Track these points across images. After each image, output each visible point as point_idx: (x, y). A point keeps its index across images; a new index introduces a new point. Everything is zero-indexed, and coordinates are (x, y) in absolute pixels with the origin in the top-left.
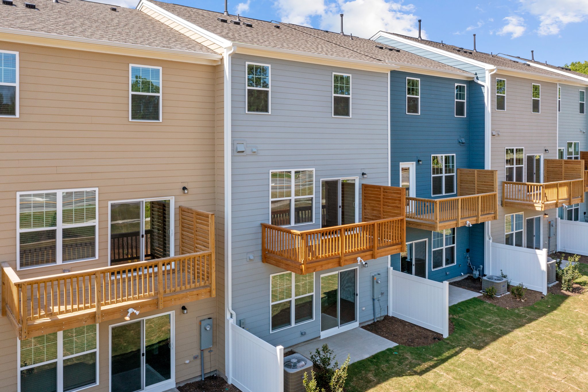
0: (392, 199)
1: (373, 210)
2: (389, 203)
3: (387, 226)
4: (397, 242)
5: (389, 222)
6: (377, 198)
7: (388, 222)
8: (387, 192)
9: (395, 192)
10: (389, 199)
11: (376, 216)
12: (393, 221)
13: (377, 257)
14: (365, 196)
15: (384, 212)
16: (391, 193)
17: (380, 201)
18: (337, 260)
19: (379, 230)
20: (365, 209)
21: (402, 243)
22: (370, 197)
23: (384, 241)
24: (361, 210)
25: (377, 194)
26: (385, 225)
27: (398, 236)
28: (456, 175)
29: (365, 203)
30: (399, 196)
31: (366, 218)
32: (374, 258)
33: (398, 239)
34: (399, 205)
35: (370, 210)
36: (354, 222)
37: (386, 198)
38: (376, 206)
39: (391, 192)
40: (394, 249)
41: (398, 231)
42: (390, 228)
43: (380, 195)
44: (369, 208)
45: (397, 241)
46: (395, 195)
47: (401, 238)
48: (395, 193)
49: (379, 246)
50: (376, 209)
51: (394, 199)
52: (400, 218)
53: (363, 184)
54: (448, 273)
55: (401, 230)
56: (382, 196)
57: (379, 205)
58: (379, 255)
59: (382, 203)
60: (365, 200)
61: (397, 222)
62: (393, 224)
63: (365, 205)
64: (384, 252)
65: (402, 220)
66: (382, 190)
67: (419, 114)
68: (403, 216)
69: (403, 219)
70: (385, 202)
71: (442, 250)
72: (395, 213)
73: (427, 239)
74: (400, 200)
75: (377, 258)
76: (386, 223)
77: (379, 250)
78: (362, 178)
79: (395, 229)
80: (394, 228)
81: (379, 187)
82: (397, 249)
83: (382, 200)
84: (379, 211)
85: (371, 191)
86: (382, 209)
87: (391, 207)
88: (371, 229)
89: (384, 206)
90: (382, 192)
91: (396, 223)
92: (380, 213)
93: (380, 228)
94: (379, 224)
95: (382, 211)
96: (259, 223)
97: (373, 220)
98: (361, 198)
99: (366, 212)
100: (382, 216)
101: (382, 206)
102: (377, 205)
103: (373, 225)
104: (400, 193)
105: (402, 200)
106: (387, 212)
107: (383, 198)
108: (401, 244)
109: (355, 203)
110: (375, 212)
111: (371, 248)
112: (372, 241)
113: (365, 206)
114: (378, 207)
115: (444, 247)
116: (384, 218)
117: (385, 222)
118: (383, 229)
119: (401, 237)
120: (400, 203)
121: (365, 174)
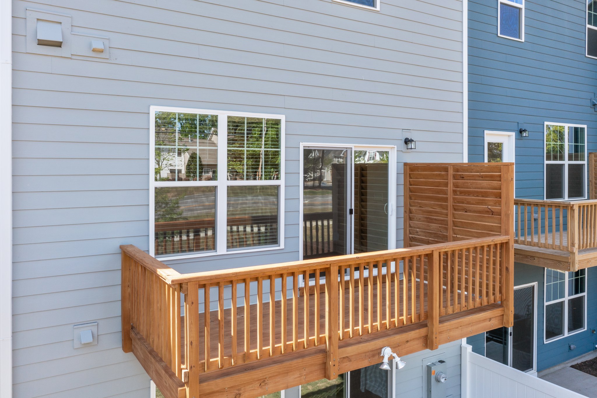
0: (477, 194)
1: (430, 220)
2: (468, 203)
3: (467, 258)
4: (492, 302)
5: (471, 251)
6: (439, 192)
7: (468, 250)
8: (463, 178)
9: (486, 176)
10: (469, 193)
11: (436, 235)
12: (482, 247)
13: (440, 343)
14: (411, 191)
15: (455, 224)
16: (473, 178)
17: (446, 200)
18: (319, 358)
19: (445, 268)
20: (410, 219)
21: (505, 303)
22: (422, 190)
23: (459, 295)
24: (402, 220)
25: (439, 184)
26: (460, 257)
27: (494, 286)
28: (588, 164)
29: (411, 205)
30: (495, 183)
31: (412, 239)
32: (432, 349)
33: (494, 294)
34: (495, 208)
35: (424, 221)
36: (386, 248)
37: (461, 193)
38: (436, 212)
39: (473, 176)
40: (484, 320)
41: (494, 273)
42: (474, 265)
43: (446, 185)
44: (420, 216)
45: (492, 297)
46: (485, 183)
47: (501, 292)
48: (483, 178)
49: (443, 314)
50: (436, 219)
51: (481, 192)
52: (499, 239)
53: (405, 164)
54: (572, 346)
55: (500, 270)
56: (450, 188)
57: (444, 209)
58: (444, 336)
59: (450, 203)
60: (410, 198)
61: (492, 250)
62: (482, 254)
63: (410, 210)
64: (457, 328)
65: (504, 246)
66: (451, 172)
67: (523, 40)
68: (507, 233)
69: (507, 243)
70: (459, 202)
71: (562, 303)
72: (484, 227)
73: (535, 284)
74: (499, 196)
75: (440, 347)
76: (464, 253)
77: (446, 324)
78: (404, 149)
79: (488, 268)
80: (485, 265)
81: (443, 168)
82: (490, 319)
83: (450, 196)
84: (445, 223)
85: (424, 178)
86: (450, 219)
87: (475, 212)
88: (423, 263)
89: (455, 210)
90: (450, 177)
91: (489, 252)
92: (447, 229)
93: (447, 263)
94: (446, 253)
95: (450, 223)
96: (114, 245)
97: (428, 243)
98: (402, 193)
99: (412, 225)
100: (450, 233)
101: (450, 211)
102: (438, 210)
103: (429, 256)
104: (500, 176)
105: (504, 195)
106: (463, 225)
107: (455, 192)
108: (501, 306)
109: (387, 207)
110: (434, 226)
111: (422, 318)
112: (426, 294)
113: (411, 212)
114: (441, 214)
115: (566, 298)
116: (455, 239)
117: (461, 250)
118: (457, 268)
119: (500, 288)
120: (500, 204)
121: (411, 141)
